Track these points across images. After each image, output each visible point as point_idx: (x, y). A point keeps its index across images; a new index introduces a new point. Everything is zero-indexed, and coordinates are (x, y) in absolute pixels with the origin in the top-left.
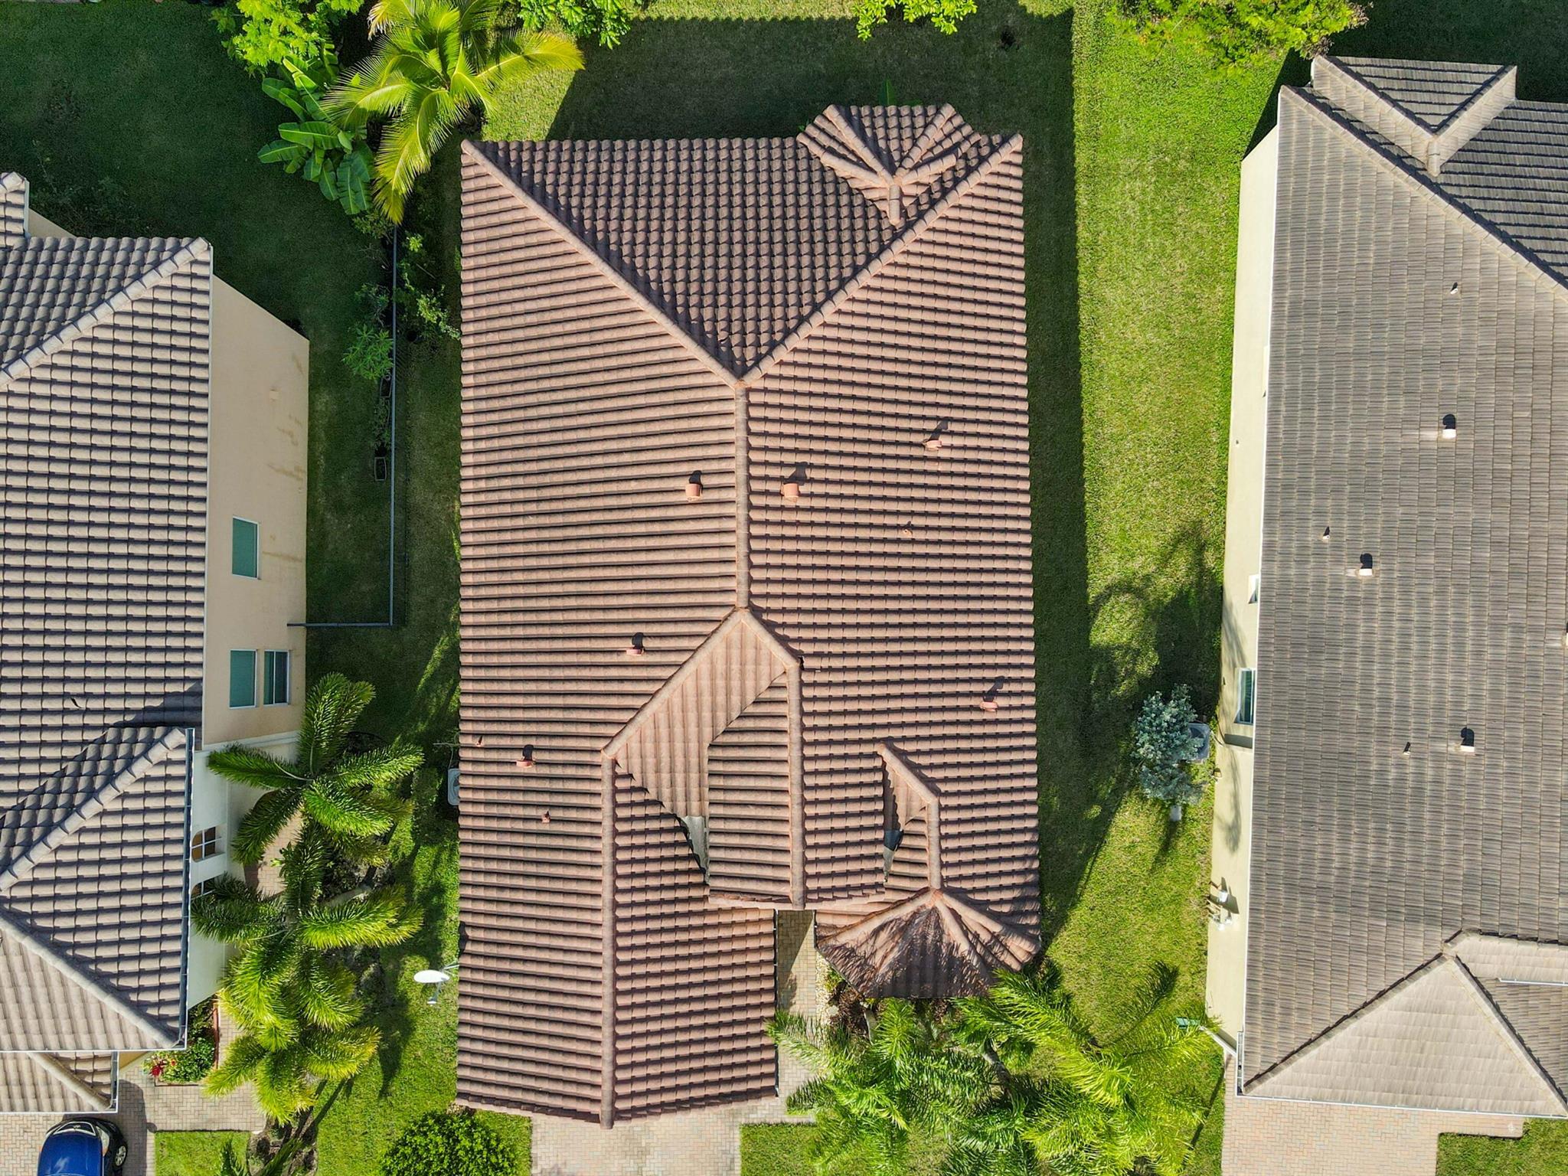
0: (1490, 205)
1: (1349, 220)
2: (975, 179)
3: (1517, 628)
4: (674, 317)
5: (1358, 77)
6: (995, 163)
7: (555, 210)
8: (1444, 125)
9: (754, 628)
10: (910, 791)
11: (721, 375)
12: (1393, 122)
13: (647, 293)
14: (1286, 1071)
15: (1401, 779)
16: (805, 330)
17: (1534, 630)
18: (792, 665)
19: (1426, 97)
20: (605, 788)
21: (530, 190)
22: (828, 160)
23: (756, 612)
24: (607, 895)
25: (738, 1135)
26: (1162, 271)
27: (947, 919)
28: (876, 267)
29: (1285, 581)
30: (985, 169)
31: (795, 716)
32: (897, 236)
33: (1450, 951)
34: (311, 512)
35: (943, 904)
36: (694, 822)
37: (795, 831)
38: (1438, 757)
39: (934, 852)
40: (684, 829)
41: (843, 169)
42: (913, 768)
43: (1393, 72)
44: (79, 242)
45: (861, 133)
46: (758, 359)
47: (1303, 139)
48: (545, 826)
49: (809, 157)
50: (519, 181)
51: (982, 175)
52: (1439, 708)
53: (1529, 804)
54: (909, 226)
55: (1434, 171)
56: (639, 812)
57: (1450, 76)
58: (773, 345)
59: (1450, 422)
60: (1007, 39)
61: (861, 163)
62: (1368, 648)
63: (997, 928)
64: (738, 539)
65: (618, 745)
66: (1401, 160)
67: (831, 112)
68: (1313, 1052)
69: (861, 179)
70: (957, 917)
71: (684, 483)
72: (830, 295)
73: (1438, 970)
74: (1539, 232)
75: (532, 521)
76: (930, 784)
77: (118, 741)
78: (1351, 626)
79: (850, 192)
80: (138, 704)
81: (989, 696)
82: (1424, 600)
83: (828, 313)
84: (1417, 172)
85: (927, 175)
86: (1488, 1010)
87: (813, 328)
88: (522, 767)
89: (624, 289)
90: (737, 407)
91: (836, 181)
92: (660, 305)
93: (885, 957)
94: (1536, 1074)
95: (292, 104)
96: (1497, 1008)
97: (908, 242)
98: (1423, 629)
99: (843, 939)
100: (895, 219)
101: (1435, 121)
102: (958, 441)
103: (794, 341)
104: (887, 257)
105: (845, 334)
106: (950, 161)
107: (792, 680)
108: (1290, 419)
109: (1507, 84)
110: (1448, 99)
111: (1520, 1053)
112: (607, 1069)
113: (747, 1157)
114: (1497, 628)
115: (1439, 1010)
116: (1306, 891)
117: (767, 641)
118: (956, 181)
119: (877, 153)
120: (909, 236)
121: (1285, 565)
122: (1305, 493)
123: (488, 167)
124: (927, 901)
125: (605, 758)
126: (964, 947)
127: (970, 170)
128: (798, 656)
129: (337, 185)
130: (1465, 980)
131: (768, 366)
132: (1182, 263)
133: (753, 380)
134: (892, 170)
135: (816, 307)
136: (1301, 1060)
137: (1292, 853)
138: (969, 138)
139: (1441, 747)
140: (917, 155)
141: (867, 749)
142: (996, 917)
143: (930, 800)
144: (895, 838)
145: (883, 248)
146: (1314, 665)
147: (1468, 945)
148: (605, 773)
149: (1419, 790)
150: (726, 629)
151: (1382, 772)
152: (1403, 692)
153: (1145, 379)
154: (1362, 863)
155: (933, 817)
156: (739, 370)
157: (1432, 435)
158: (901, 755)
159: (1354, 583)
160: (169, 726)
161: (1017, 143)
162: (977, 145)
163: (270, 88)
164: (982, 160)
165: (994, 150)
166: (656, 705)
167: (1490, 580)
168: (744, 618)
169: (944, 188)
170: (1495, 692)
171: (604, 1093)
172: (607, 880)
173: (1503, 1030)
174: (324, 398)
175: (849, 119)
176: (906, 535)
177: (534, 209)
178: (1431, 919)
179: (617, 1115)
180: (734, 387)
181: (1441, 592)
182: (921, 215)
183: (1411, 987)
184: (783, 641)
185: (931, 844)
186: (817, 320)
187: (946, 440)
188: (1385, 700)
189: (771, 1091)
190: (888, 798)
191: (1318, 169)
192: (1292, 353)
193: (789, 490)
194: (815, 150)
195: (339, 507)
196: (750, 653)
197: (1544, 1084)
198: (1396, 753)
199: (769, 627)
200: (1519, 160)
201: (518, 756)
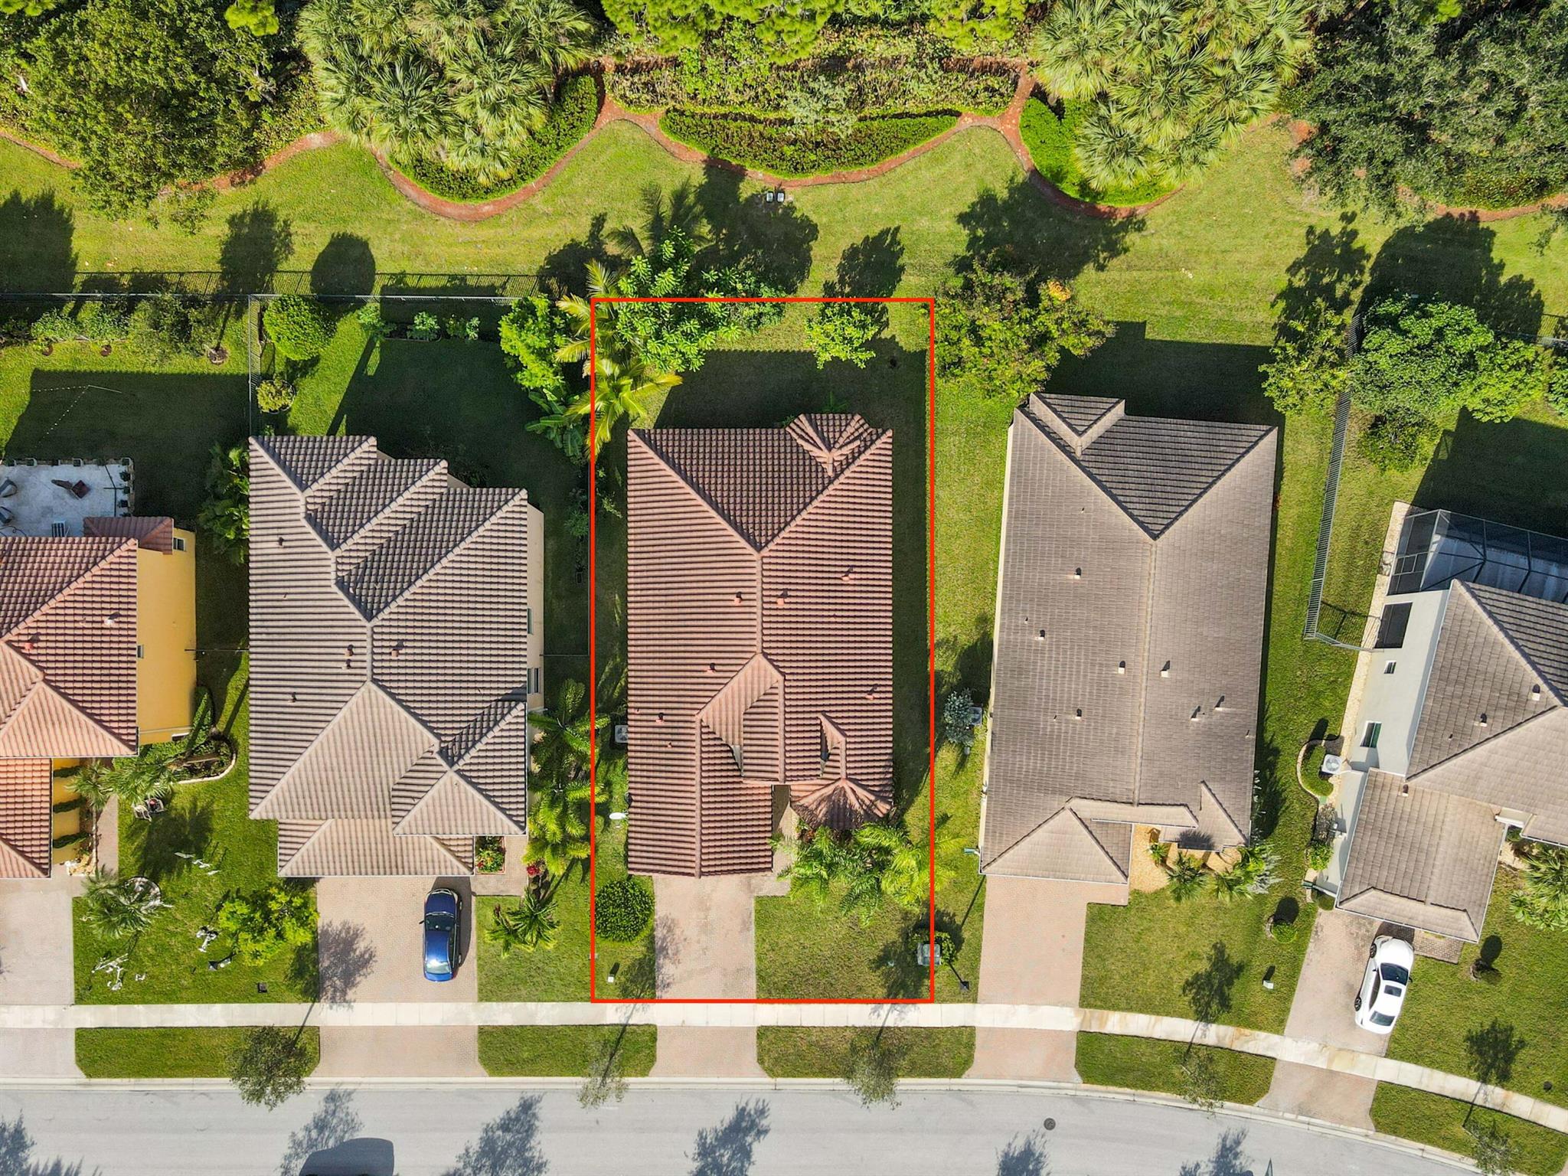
0: (1101, 471)
1: (1041, 473)
2: (869, 452)
3: (1101, 665)
4: (729, 522)
5: (1049, 405)
6: (878, 444)
7: (673, 467)
8: (1085, 431)
9: (764, 662)
10: (833, 735)
11: (750, 550)
12: (1063, 430)
13: (716, 509)
14: (1000, 861)
15: (1052, 731)
16: (788, 529)
17: (1107, 666)
18: (781, 678)
19: (1080, 416)
20: (697, 732)
21: (661, 455)
22: (800, 442)
23: (765, 655)
24: (698, 778)
25: (753, 901)
26: (968, 482)
27: (849, 791)
28: (821, 498)
29: (1009, 641)
30: (873, 447)
31: (781, 700)
32: (831, 482)
33: (1068, 805)
34: (545, 600)
35: (847, 785)
36: (736, 748)
37: (780, 750)
38: (1067, 721)
39: (843, 762)
40: (731, 751)
41: (807, 447)
42: (833, 724)
43: (1066, 402)
44: (471, 490)
45: (816, 431)
46: (767, 543)
47: (1023, 434)
48: (669, 749)
49: (792, 439)
50: (656, 451)
51: (873, 449)
52: (1069, 700)
53: (1102, 742)
54: (837, 477)
55: (1078, 454)
56: (712, 743)
57: (1093, 405)
58: (774, 536)
59: (1079, 572)
60: (893, 363)
61: (815, 445)
62: (1041, 673)
63: (872, 798)
64: (757, 623)
65: (703, 712)
66: (1065, 448)
67: (802, 417)
68: (1011, 852)
69: (815, 452)
70: (854, 791)
71: (734, 597)
72: (799, 512)
73: (1062, 814)
74: (1120, 486)
75: (663, 611)
76: (842, 732)
77: (496, 708)
78: (1035, 663)
79: (810, 458)
80: (503, 692)
81: (870, 693)
82: (1065, 651)
83: (799, 520)
84: (1070, 455)
85: (846, 450)
86: (1085, 832)
87: (792, 527)
88: (659, 723)
89: (706, 507)
90: (757, 564)
91: (804, 452)
92: (723, 515)
93: (822, 812)
94: (1110, 862)
95: (545, 406)
96: (1091, 832)
97: (836, 484)
98: (1064, 665)
99: (802, 802)
100: (830, 473)
101: (1081, 429)
102: (858, 576)
103: (783, 534)
104: (826, 492)
105: (806, 529)
106: (857, 443)
107: (780, 685)
108: (1013, 566)
109: (1120, 409)
110: (1090, 417)
111: (1102, 853)
112: (698, 854)
113: (757, 912)
114: (1093, 665)
115: (1065, 833)
116: (1012, 781)
117: (770, 667)
118: (860, 453)
119: (823, 439)
120: (836, 482)
121: (1009, 634)
122: (1018, 601)
123: (640, 442)
124: (839, 784)
125: (697, 718)
126: (857, 806)
127: (867, 448)
128: (783, 674)
129: (562, 441)
130: (1074, 818)
131: (771, 546)
132: (977, 479)
133: (765, 552)
134: (830, 450)
135: (793, 518)
136: (1006, 856)
137: (1006, 765)
138: (867, 431)
139: (1069, 717)
140: (841, 441)
141: (813, 715)
142: (872, 792)
143: (842, 739)
144: (826, 755)
145: (824, 488)
146: (1019, 680)
147: (1076, 803)
148: (697, 725)
149: (1059, 736)
150: (752, 662)
151: (1045, 729)
152: (1055, 692)
153: (958, 537)
154: (1035, 768)
155: (843, 746)
156: (759, 548)
157: (1071, 577)
158: (829, 718)
159: (1037, 642)
160: (518, 702)
161: (890, 433)
162: (871, 434)
163: (532, 397)
164: (873, 442)
165: (878, 437)
166: (720, 695)
167: (1091, 643)
168: (760, 658)
169: (855, 456)
170: (1091, 693)
171: (696, 865)
172: (698, 772)
173: (1093, 842)
174: (551, 542)
175: (810, 421)
176: (833, 619)
177: (663, 465)
178: (1061, 793)
179: (702, 874)
180: (756, 556)
181: (1072, 648)
182: (842, 471)
183: (1051, 822)
184: (777, 668)
185: (842, 758)
186: (793, 524)
187: (852, 576)
188: (1048, 696)
189: (770, 869)
190: (823, 737)
191: (1029, 449)
192: (1015, 535)
193: (780, 601)
194: (794, 436)
195: (559, 597)
196: (762, 673)
197: (1114, 868)
198: (1051, 720)
199: (771, 661)
200: (1119, 448)
201: (656, 718)
